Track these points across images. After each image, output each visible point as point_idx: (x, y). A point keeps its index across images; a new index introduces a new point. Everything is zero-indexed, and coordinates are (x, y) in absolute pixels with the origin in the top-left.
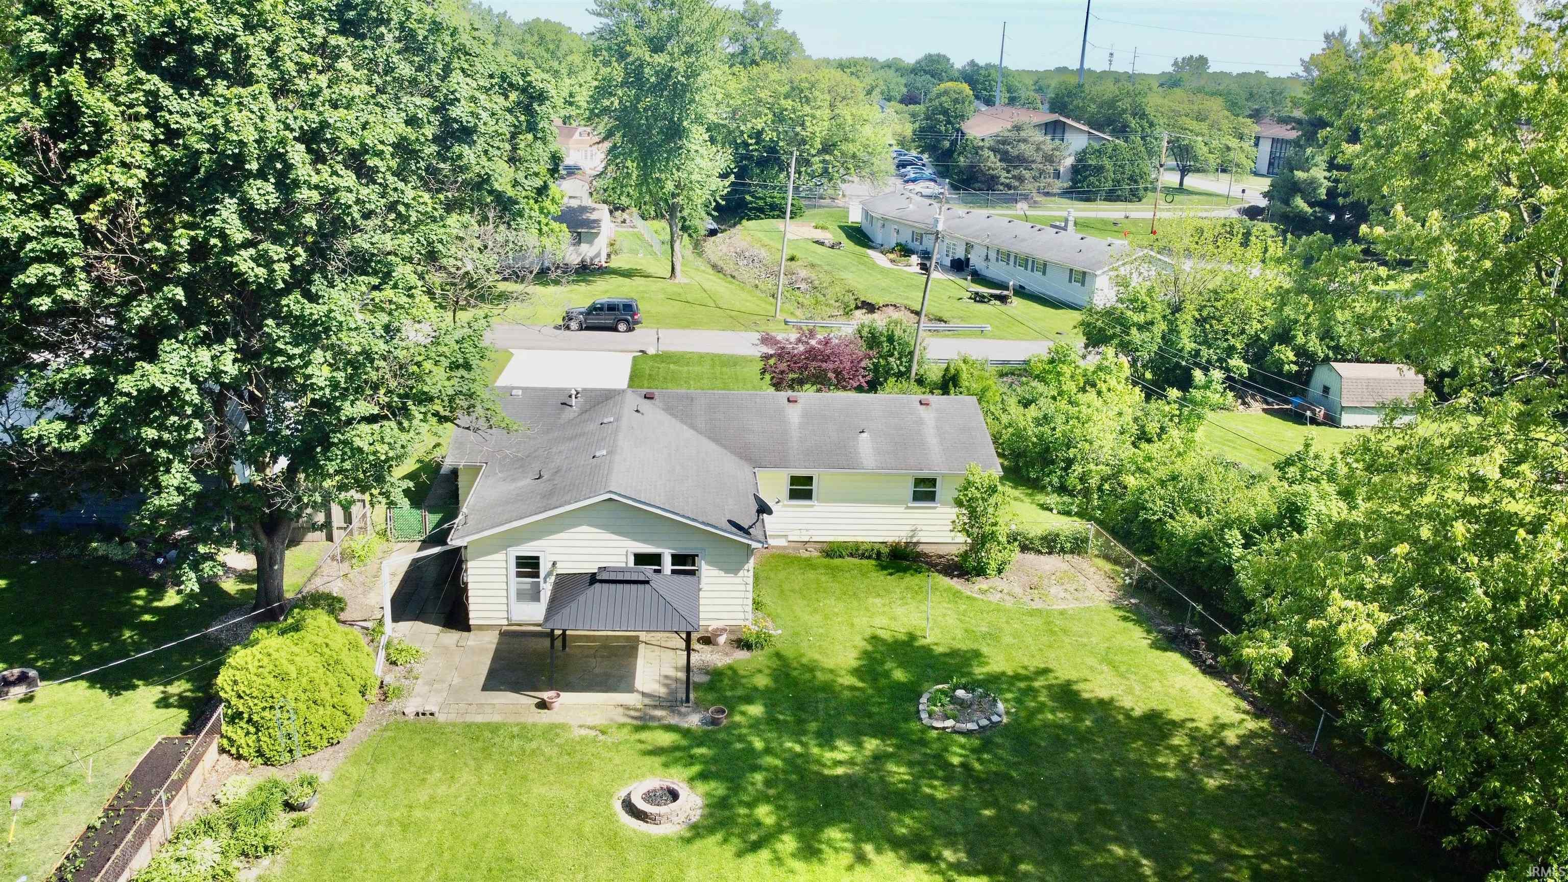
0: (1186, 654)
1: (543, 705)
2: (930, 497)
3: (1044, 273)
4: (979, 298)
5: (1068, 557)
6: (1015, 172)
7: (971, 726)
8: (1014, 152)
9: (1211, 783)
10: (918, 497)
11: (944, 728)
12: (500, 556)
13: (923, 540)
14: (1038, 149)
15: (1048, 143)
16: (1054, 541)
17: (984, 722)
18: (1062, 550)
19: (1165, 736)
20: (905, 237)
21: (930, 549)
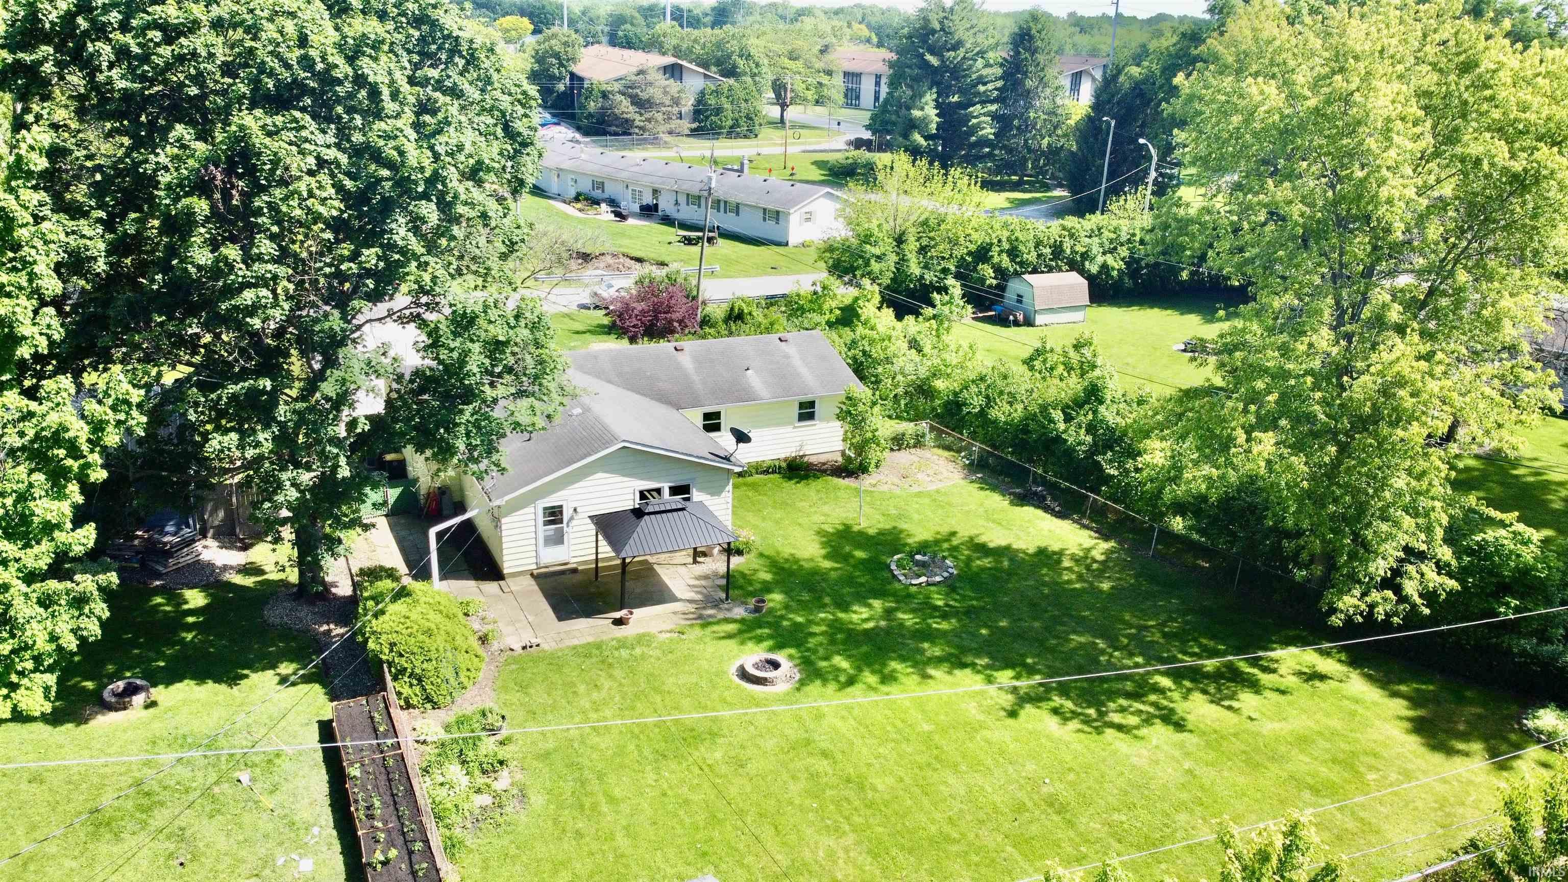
0: (1037, 507)
1: (619, 622)
2: (812, 416)
3: (738, 214)
4: (688, 241)
5: (913, 450)
6: (647, 115)
7: (938, 579)
8: (644, 96)
9: (1105, 586)
10: (802, 417)
11: (921, 584)
12: (530, 509)
13: (804, 453)
14: (666, 93)
15: (671, 86)
16: (902, 439)
17: (946, 574)
18: (908, 446)
19: (1059, 562)
20: (585, 186)
21: (813, 460)
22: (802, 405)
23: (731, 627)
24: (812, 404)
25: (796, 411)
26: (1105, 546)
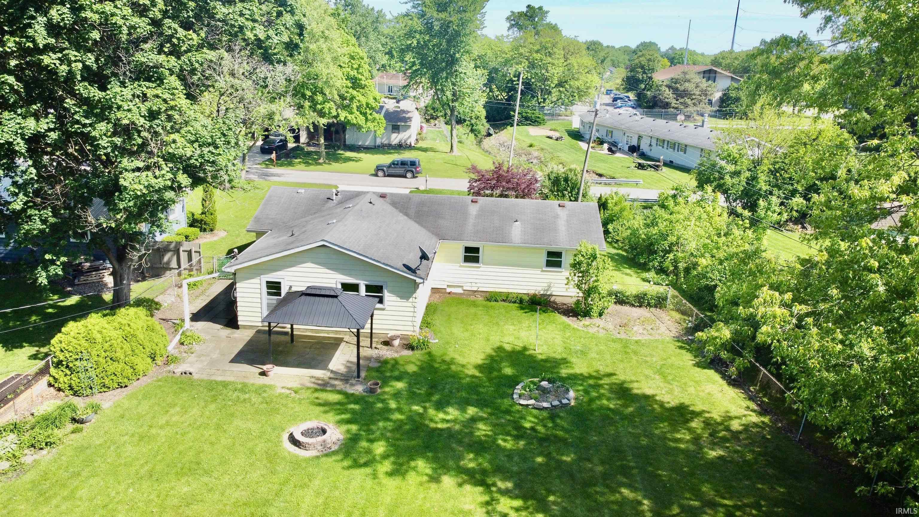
1: (263, 374)
2: (558, 264)
3: (685, 153)
4: (641, 167)
7: (545, 405)
8: (681, 88)
9: (713, 454)
10: (549, 264)
11: (527, 405)
12: (256, 280)
13: (554, 293)
14: (697, 87)
15: (704, 84)
16: (643, 298)
17: (556, 403)
19: (687, 421)
20: (602, 134)
21: (559, 300)
22: (550, 254)
23: (334, 397)
24: (559, 254)
25: (544, 258)
26: (754, 418)
